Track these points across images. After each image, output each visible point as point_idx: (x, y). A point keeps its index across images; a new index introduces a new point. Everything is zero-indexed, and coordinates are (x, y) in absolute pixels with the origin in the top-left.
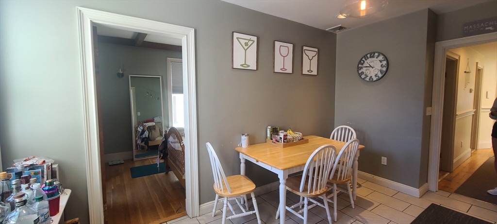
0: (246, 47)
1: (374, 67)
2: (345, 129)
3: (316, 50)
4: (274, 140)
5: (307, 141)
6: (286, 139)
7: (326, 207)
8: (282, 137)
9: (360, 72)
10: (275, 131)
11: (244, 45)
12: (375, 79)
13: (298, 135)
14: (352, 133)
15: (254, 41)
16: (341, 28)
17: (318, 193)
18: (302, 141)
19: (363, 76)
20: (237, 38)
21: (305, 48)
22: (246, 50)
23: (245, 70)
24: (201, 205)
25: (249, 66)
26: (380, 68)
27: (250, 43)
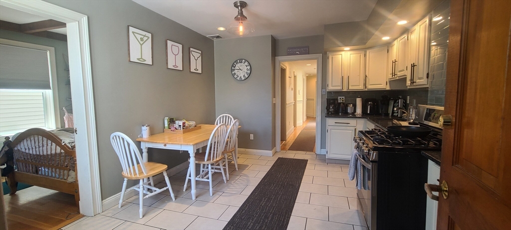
0: (142, 42)
1: (242, 70)
2: (226, 116)
3: (200, 52)
4: (172, 129)
5: (200, 128)
6: (185, 126)
7: (222, 171)
8: (181, 124)
9: (233, 73)
10: (172, 121)
11: (140, 40)
12: (243, 79)
13: (193, 123)
14: (231, 119)
15: (149, 38)
16: (218, 37)
17: (218, 159)
18: (196, 127)
19: (235, 76)
20: (133, 32)
21: (191, 49)
22: (141, 45)
23: (141, 64)
24: (103, 201)
25: (145, 61)
26: (246, 71)
27: (146, 38)
